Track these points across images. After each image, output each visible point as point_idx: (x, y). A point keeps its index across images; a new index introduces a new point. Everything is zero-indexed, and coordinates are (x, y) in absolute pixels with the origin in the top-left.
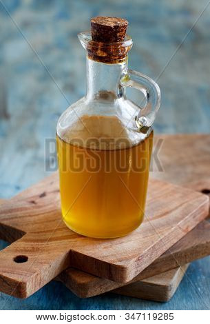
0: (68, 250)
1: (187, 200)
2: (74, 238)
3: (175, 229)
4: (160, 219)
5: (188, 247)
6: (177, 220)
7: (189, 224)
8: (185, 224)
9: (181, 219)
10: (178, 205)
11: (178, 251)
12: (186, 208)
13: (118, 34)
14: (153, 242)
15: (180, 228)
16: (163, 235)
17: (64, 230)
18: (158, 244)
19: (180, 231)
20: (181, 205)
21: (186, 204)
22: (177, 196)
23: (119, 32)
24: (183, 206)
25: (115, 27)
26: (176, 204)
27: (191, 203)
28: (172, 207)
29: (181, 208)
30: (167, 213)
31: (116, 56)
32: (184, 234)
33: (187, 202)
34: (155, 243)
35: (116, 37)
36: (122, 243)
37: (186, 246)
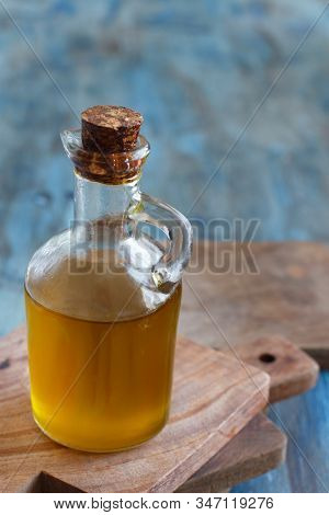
0: (37, 473)
1: (235, 381)
2: (49, 449)
3: (214, 436)
4: (193, 417)
5: (231, 465)
6: (218, 420)
7: (236, 424)
8: (228, 426)
9: (224, 418)
10: (221, 391)
11: (215, 471)
12: (232, 398)
13: (125, 140)
14: (177, 462)
15: (221, 433)
16: (194, 447)
17: (34, 434)
18: (184, 464)
19: (222, 437)
20: (225, 392)
21: (232, 390)
22: (222, 372)
23: (127, 136)
24: (229, 393)
25: (120, 128)
26: (219, 388)
27: (240, 386)
28: (212, 395)
29: (225, 398)
30: (204, 406)
31: (121, 174)
32: (228, 439)
33: (234, 385)
34: (181, 462)
35: (121, 144)
36: (127, 461)
37: (228, 462)
